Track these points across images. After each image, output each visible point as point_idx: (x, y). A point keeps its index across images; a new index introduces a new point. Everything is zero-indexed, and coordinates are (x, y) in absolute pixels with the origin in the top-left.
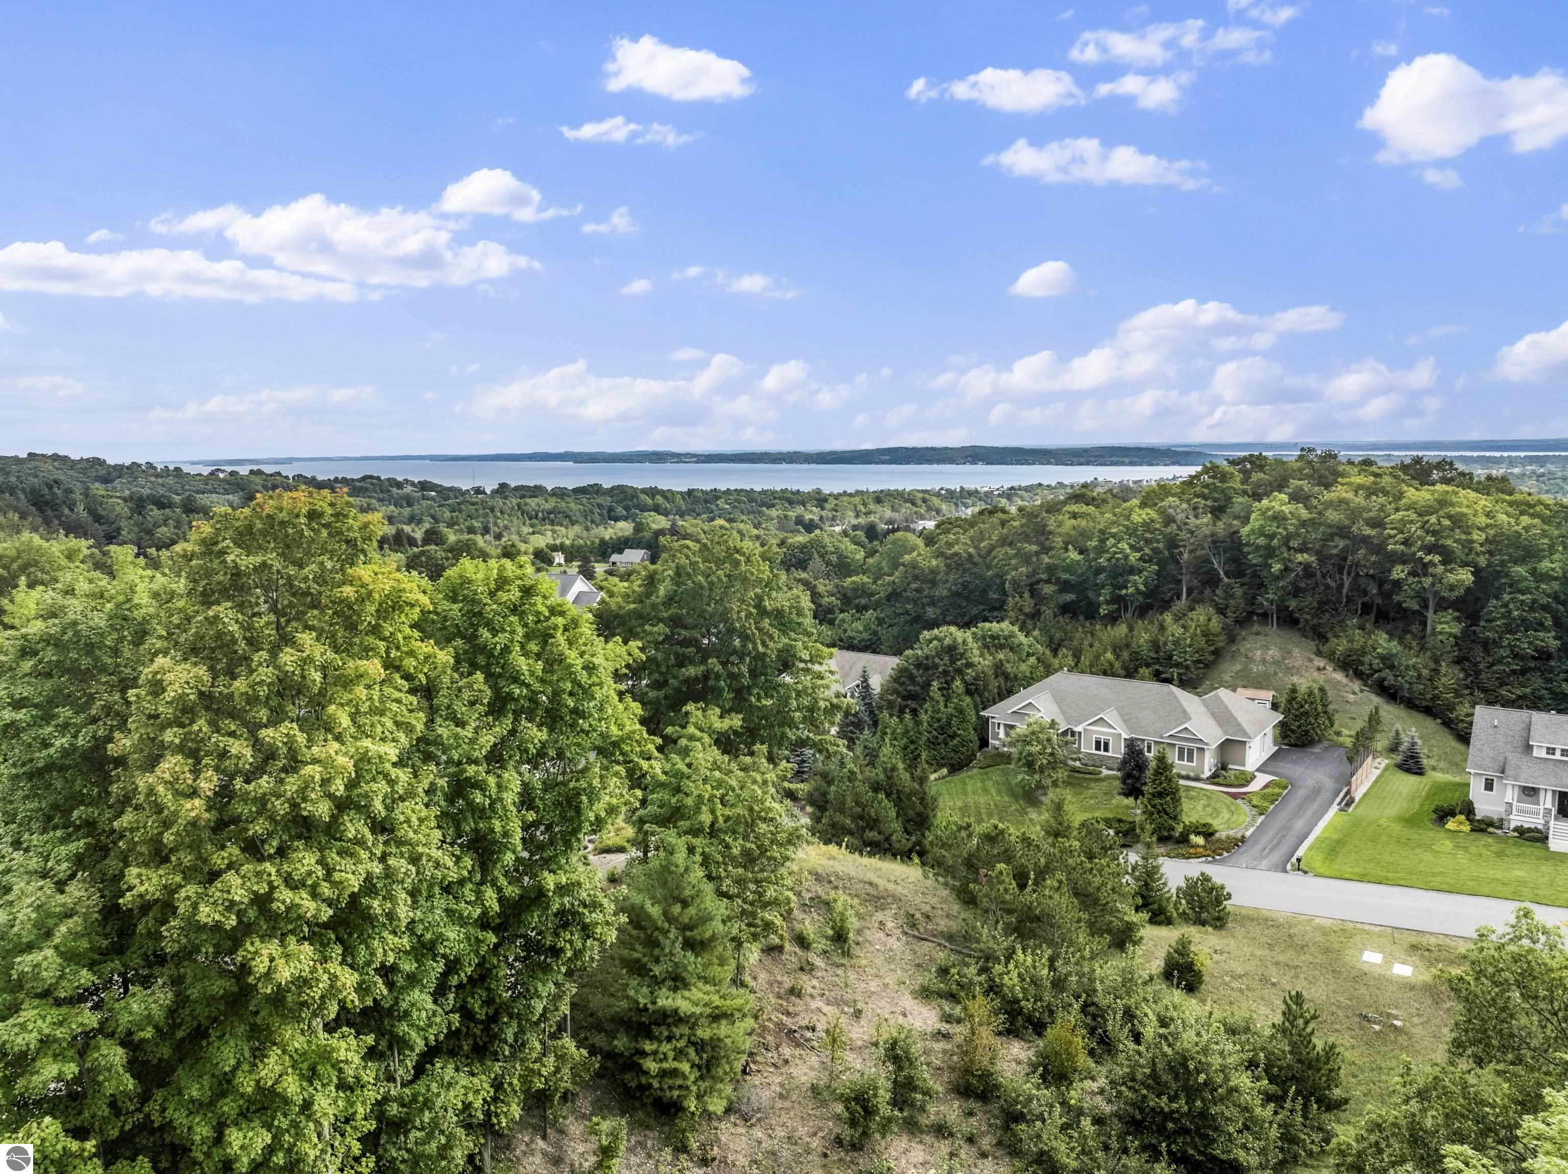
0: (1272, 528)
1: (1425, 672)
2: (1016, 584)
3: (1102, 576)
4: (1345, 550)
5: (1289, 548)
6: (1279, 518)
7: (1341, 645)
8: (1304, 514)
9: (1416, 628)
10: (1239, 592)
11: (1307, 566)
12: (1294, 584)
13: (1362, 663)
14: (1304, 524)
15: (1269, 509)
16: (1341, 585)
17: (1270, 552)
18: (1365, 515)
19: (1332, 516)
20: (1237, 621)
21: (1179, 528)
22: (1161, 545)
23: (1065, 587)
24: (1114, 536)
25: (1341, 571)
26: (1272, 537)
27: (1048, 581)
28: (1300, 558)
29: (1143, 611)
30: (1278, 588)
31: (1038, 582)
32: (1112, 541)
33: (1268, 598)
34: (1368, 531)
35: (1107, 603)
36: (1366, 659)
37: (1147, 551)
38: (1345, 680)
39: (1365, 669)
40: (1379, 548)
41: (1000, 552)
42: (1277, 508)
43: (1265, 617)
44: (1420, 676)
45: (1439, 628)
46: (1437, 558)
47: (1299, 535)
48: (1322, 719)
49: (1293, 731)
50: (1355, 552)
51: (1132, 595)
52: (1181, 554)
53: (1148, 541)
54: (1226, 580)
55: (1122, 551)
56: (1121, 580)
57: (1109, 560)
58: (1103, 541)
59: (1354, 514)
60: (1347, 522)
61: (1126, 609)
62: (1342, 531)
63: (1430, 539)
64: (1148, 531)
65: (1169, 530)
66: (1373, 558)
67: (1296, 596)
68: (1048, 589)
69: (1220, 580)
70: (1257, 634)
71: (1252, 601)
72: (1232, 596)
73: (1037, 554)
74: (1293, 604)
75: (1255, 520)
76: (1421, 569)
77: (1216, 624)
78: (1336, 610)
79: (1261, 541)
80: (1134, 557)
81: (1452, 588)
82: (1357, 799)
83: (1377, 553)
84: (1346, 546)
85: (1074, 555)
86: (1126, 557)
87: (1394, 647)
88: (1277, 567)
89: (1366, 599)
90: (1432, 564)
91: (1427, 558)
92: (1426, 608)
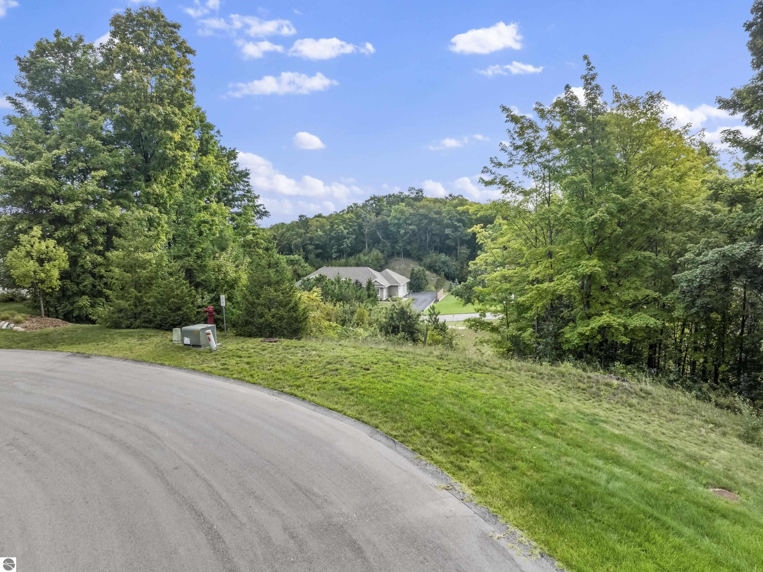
0: (399, 216)
1: (458, 268)
2: (296, 246)
3: (333, 241)
4: (427, 224)
5: (406, 224)
6: (402, 212)
7: (427, 260)
8: (411, 211)
9: (454, 252)
10: (389, 244)
11: (413, 231)
12: (409, 238)
13: (436, 266)
14: (411, 215)
15: (398, 209)
16: (426, 239)
17: (399, 226)
18: (434, 210)
19: (421, 211)
20: (388, 256)
21: (363, 220)
22: (356, 228)
23: (317, 247)
24: (336, 224)
25: (426, 233)
26: (399, 219)
27: (311, 244)
28: (411, 227)
29: (350, 255)
30: (403, 241)
31: (306, 245)
32: (336, 226)
33: (399, 246)
34: (435, 216)
35: (335, 252)
36: (437, 264)
37: (351, 230)
38: (430, 274)
39: (437, 268)
40: (439, 223)
41: (288, 234)
42: (402, 208)
43: (398, 254)
44: (457, 269)
45: (462, 251)
46: (461, 225)
47: (410, 219)
48: (424, 281)
49: (414, 286)
50: (430, 225)
51: (345, 248)
52: (365, 230)
53: (351, 226)
54: (383, 240)
55: (340, 229)
56: (341, 242)
57: (336, 234)
58: (332, 226)
59: (430, 210)
60: (427, 213)
61: (343, 255)
62: (425, 216)
63: (459, 217)
64: (351, 222)
65: (359, 221)
66: (438, 227)
67: (409, 244)
68: (311, 247)
69: (380, 240)
70: (396, 260)
71: (393, 248)
72: (386, 246)
73: (305, 233)
74: (409, 248)
75: (393, 214)
76: (456, 229)
77: (380, 255)
78: (425, 249)
79: (396, 221)
80: (345, 232)
81: (466, 235)
82: (440, 300)
83: (439, 225)
84: (427, 222)
85: (320, 233)
86: (342, 232)
87: (448, 258)
88: (402, 232)
89: (435, 244)
90: (459, 227)
91: (458, 224)
92: (457, 245)
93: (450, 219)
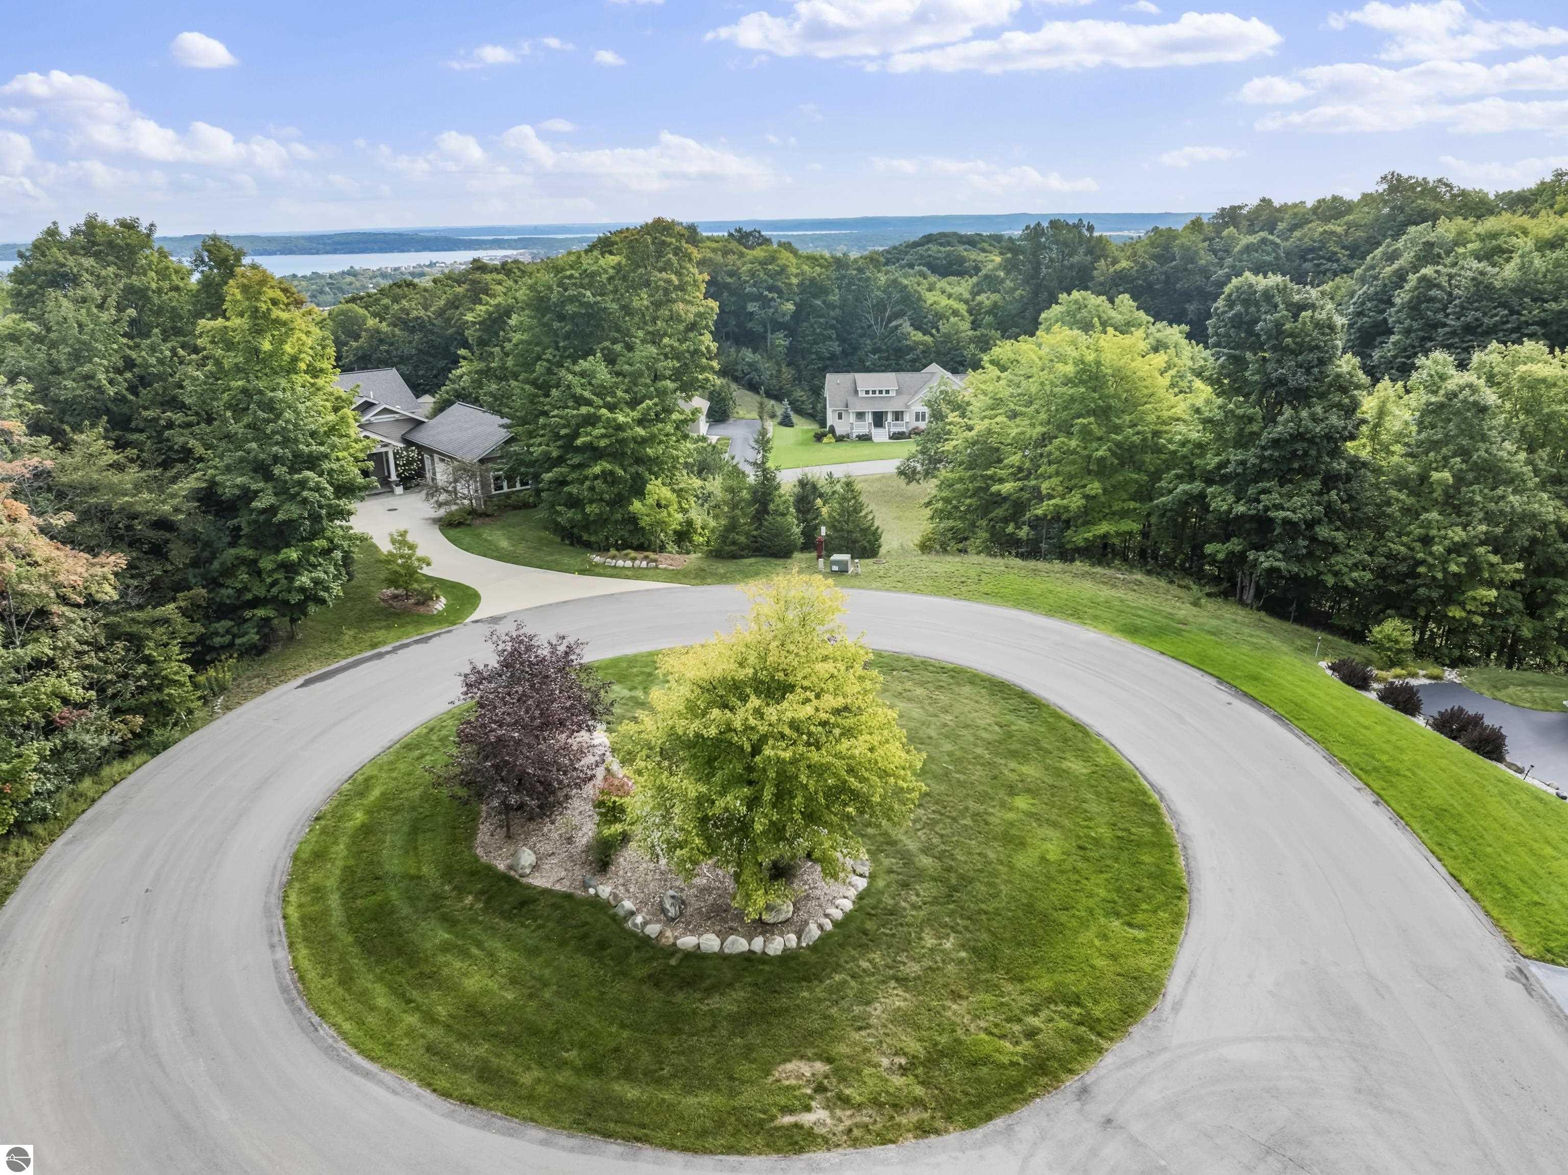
1: (773, 372)
9: (762, 344)
13: (736, 370)
18: (726, 269)
34: (729, 280)
36: (739, 367)
40: (737, 292)
44: (771, 375)
45: (776, 343)
46: (775, 295)
59: (719, 268)
63: (770, 281)
76: (766, 302)
81: (784, 315)
87: (755, 357)
90: (773, 299)
91: (770, 295)
92: (766, 332)
93: (754, 286)
